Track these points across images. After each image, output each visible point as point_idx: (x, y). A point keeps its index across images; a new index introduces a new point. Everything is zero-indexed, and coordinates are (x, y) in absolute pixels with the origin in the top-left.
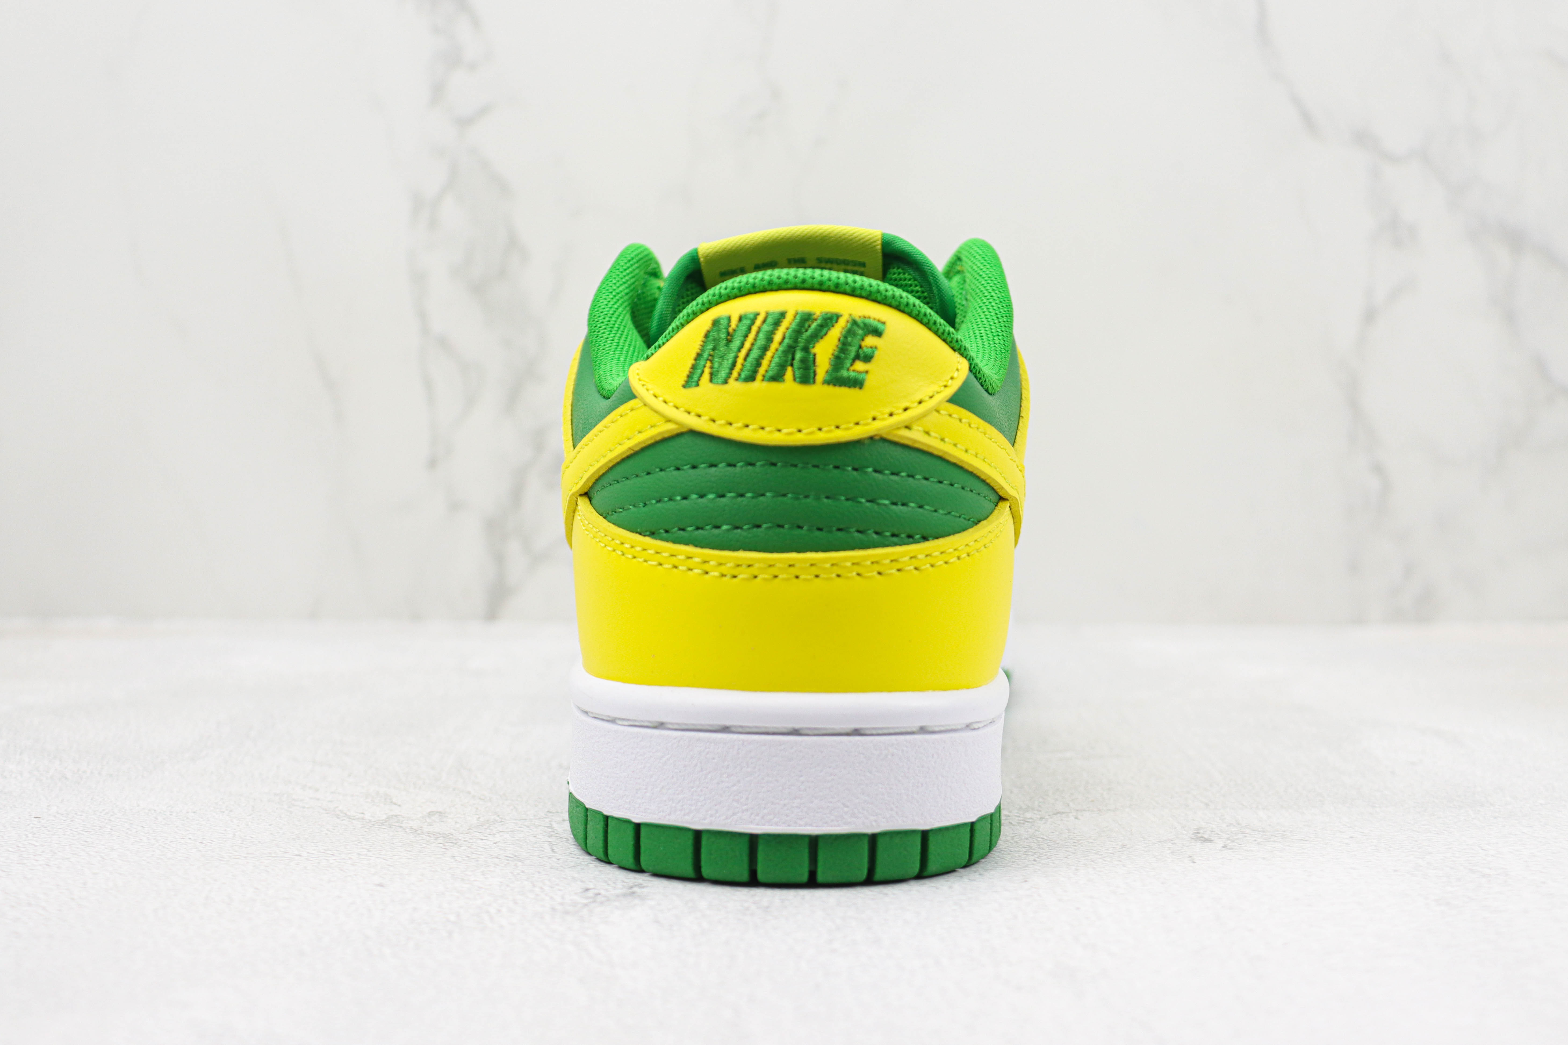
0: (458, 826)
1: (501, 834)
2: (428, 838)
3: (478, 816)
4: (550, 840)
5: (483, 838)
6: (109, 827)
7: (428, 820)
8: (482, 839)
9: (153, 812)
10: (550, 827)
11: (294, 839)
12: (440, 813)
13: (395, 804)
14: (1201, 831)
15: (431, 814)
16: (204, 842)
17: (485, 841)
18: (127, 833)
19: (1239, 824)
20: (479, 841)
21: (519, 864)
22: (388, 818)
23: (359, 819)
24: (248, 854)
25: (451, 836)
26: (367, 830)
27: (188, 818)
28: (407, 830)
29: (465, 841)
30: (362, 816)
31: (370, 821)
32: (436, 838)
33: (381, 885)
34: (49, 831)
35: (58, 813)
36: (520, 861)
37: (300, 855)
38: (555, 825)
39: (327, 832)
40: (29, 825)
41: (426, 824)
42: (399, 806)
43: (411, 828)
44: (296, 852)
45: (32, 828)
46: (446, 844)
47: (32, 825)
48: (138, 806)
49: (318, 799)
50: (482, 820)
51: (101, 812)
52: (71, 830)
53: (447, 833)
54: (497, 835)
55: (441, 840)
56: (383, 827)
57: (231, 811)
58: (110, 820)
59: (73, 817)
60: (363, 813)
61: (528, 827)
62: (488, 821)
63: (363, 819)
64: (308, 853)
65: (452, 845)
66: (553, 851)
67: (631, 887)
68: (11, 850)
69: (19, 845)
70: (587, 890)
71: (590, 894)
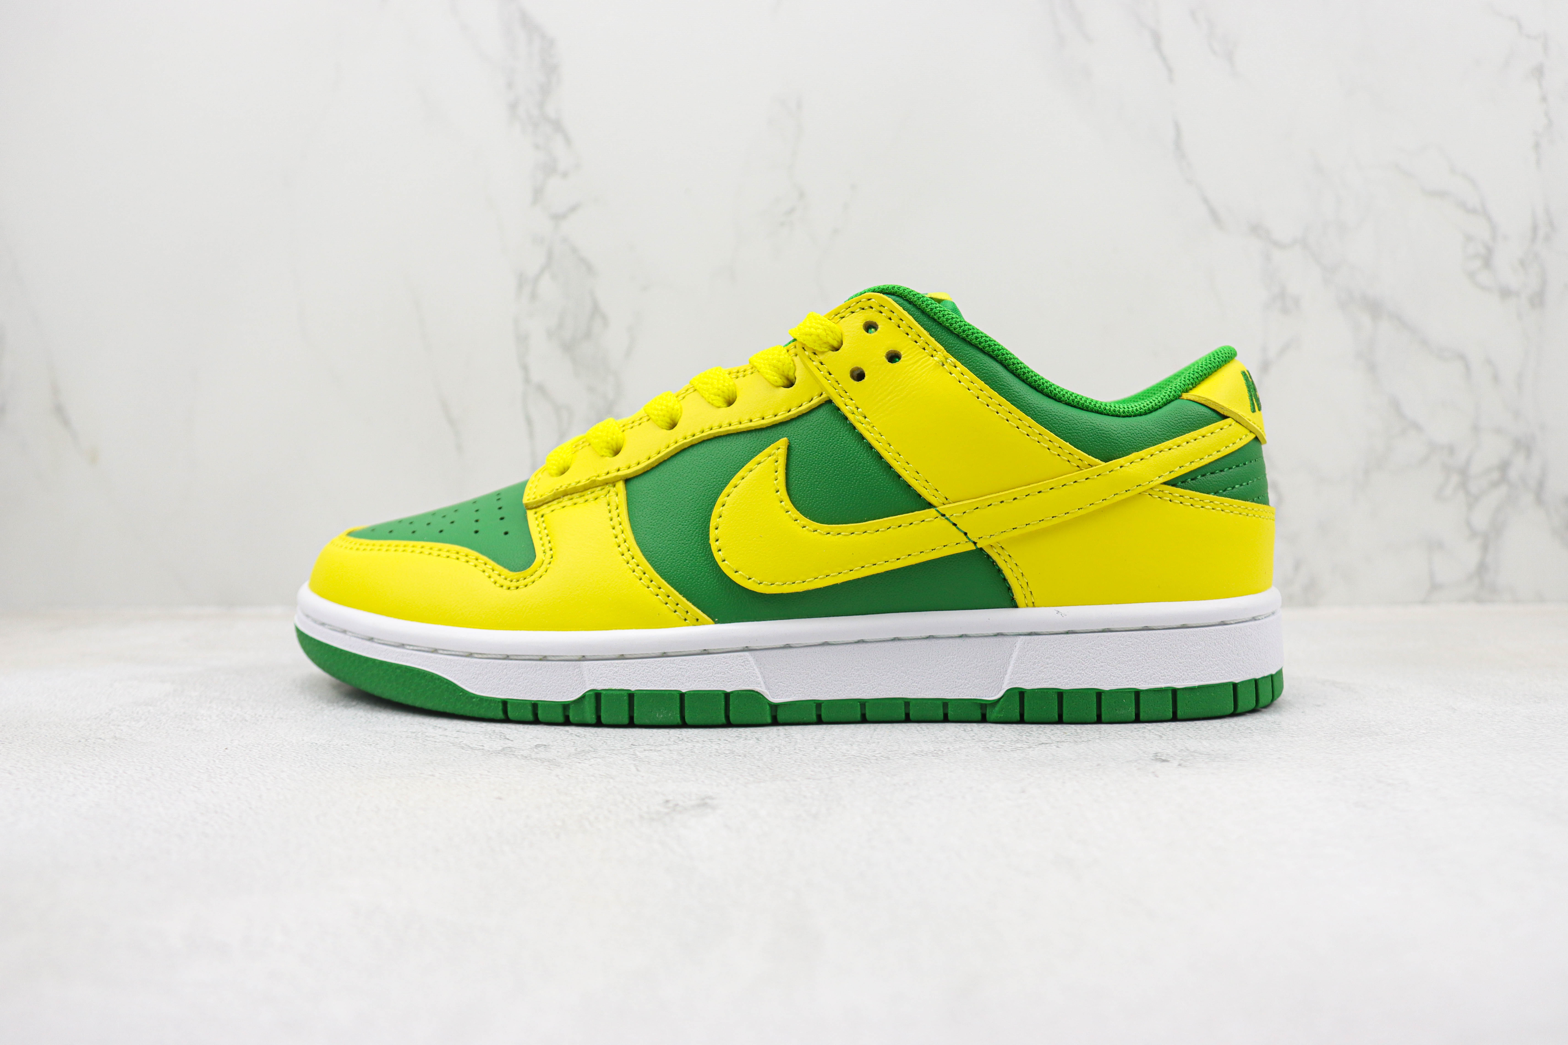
0: (560, 754)
1: (595, 759)
2: (536, 762)
3: (575, 748)
4: (634, 763)
5: (580, 762)
6: (281, 755)
7: (535, 750)
8: (580, 763)
9: (314, 744)
10: (635, 754)
11: (428, 764)
12: (545, 745)
13: (508, 739)
14: (1159, 755)
15: (537, 746)
16: (356, 766)
17: (582, 764)
18: (294, 759)
19: (1188, 750)
20: (578, 764)
21: (611, 780)
22: (503, 749)
23: (479, 749)
24: (391, 774)
25: (554, 761)
26: (487, 757)
27: (342, 749)
28: (519, 757)
29: (566, 764)
30: (481, 747)
31: (489, 751)
32: (543, 762)
33: (500, 798)
34: (232, 758)
35: (239, 745)
36: (612, 778)
37: (433, 775)
38: (638, 753)
39: (454, 758)
40: (216, 753)
41: (534, 753)
42: (512, 741)
43: (522, 755)
44: (430, 773)
45: (219, 755)
46: (551, 766)
47: (218, 754)
48: (303, 740)
49: (447, 736)
50: (579, 750)
51: (273, 745)
52: (249, 757)
53: (551, 759)
54: (592, 760)
55: (546, 763)
56: (499, 755)
57: (377, 744)
58: (281, 750)
59: (251, 748)
60: (483, 746)
61: (616, 754)
62: (583, 751)
63: (483, 749)
64: (440, 774)
65: (555, 767)
66: (638, 770)
67: (703, 799)
68: (201, 771)
69: (209, 768)
70: (667, 801)
71: (671, 805)
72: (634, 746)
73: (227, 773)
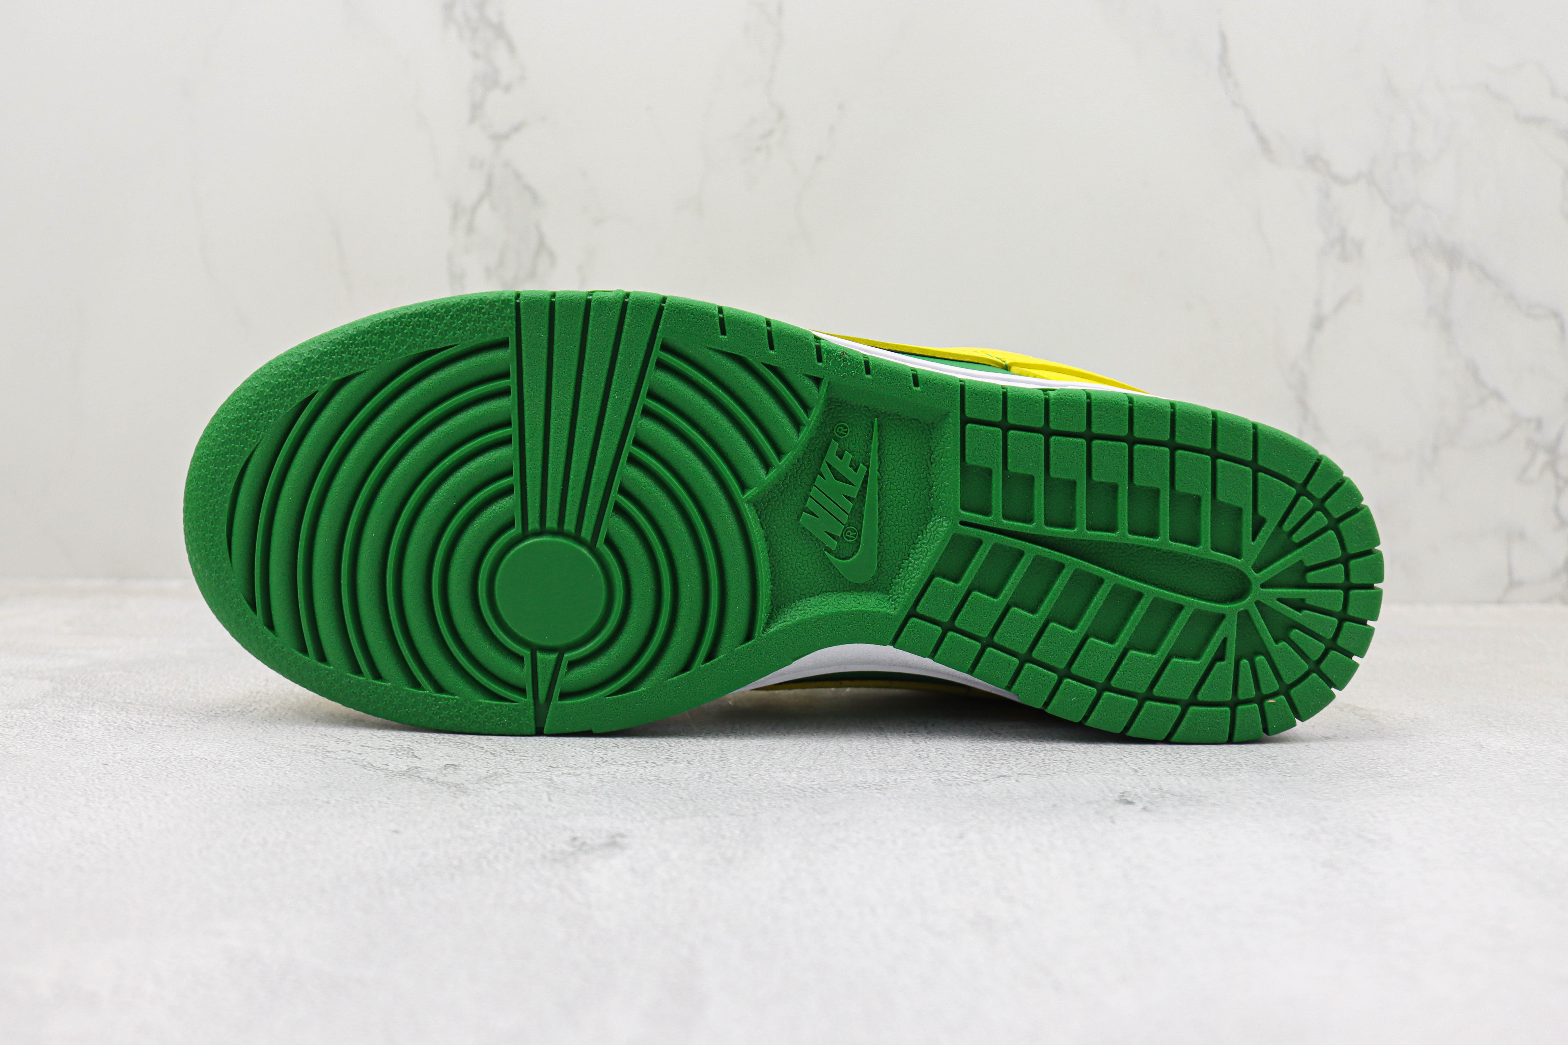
0: (469, 777)
1: (506, 784)
2: (442, 787)
3: (487, 769)
4: (548, 790)
5: (490, 787)
6: (165, 774)
7: (444, 771)
8: (489, 789)
9: (204, 760)
10: (551, 779)
11: (324, 787)
12: (455, 765)
13: (416, 757)
14: (1126, 795)
15: (447, 766)
16: (247, 789)
17: (491, 791)
18: (180, 780)
19: (1161, 789)
20: (486, 791)
21: (519, 812)
22: (409, 769)
23: (383, 769)
24: (283, 800)
25: (462, 786)
26: (389, 780)
27: (234, 767)
28: (425, 780)
29: (474, 790)
30: (385, 767)
31: (393, 771)
32: (449, 788)
33: (396, 832)
34: (113, 776)
35: (121, 760)
36: (520, 809)
37: (328, 802)
38: (555, 778)
39: (354, 781)
40: (96, 770)
41: (441, 775)
42: (420, 759)
43: (428, 778)
44: (325, 799)
45: (99, 773)
46: (457, 793)
47: (98, 771)
48: (192, 755)
49: (349, 751)
50: (491, 772)
51: (159, 760)
52: (132, 776)
53: (459, 783)
54: (503, 786)
55: (452, 789)
56: (404, 777)
57: (272, 761)
58: (166, 767)
59: (135, 764)
60: (387, 765)
61: (530, 779)
62: (495, 773)
63: (387, 770)
64: (336, 800)
65: (461, 793)
66: (550, 800)
67: (613, 837)
68: (79, 793)
69: (87, 789)
70: (575, 839)
71: (577, 843)
72: (552, 769)
73: (106, 795)
